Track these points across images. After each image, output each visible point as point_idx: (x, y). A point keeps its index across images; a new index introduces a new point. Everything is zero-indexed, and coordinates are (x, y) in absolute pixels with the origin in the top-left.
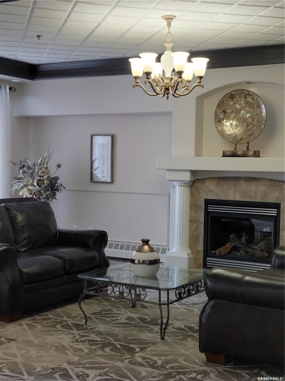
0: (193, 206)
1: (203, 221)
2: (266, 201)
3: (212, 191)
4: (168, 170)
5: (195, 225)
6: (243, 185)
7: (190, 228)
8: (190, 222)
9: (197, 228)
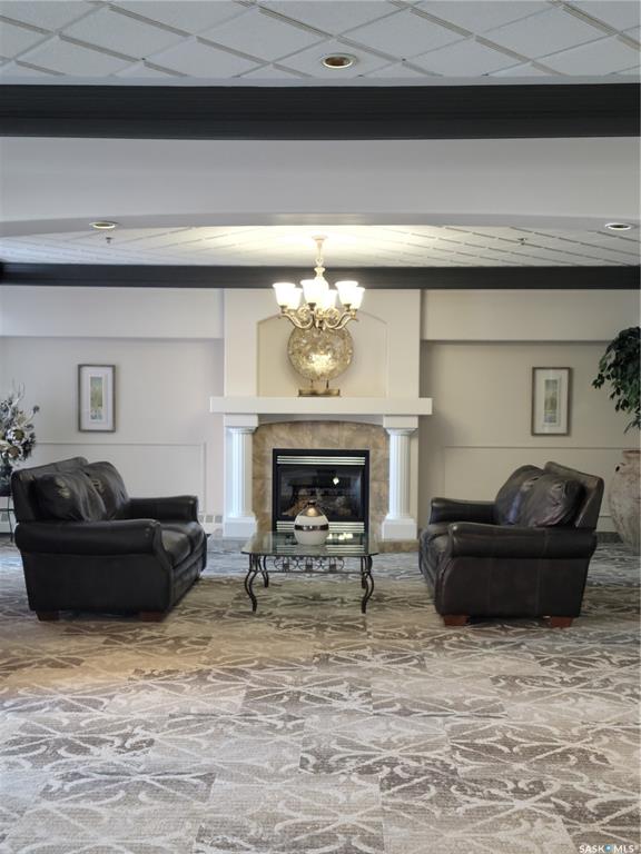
0: (257, 458)
1: (270, 476)
2: (353, 448)
3: (282, 439)
4: (227, 414)
5: (261, 481)
6: (323, 431)
7: (254, 485)
8: (254, 478)
9: (263, 485)
